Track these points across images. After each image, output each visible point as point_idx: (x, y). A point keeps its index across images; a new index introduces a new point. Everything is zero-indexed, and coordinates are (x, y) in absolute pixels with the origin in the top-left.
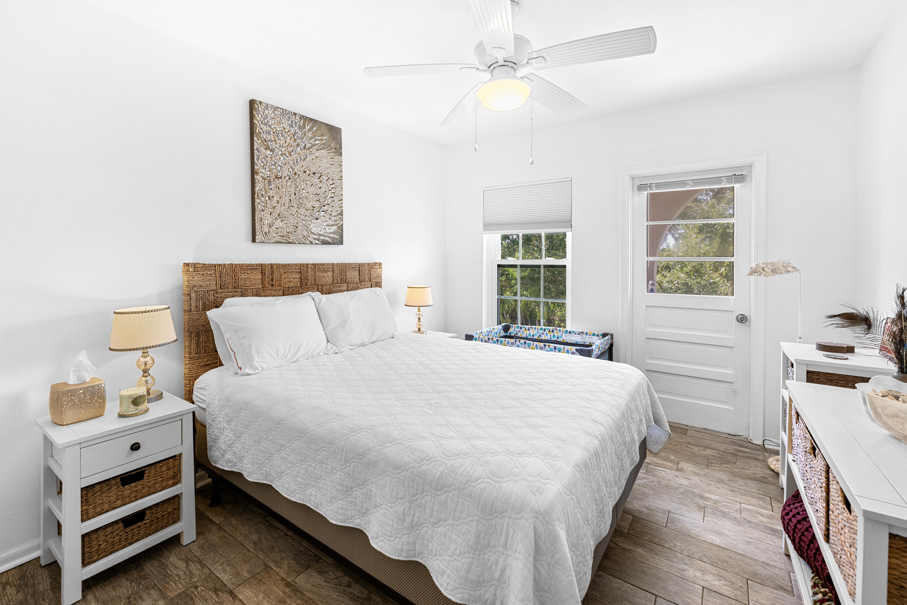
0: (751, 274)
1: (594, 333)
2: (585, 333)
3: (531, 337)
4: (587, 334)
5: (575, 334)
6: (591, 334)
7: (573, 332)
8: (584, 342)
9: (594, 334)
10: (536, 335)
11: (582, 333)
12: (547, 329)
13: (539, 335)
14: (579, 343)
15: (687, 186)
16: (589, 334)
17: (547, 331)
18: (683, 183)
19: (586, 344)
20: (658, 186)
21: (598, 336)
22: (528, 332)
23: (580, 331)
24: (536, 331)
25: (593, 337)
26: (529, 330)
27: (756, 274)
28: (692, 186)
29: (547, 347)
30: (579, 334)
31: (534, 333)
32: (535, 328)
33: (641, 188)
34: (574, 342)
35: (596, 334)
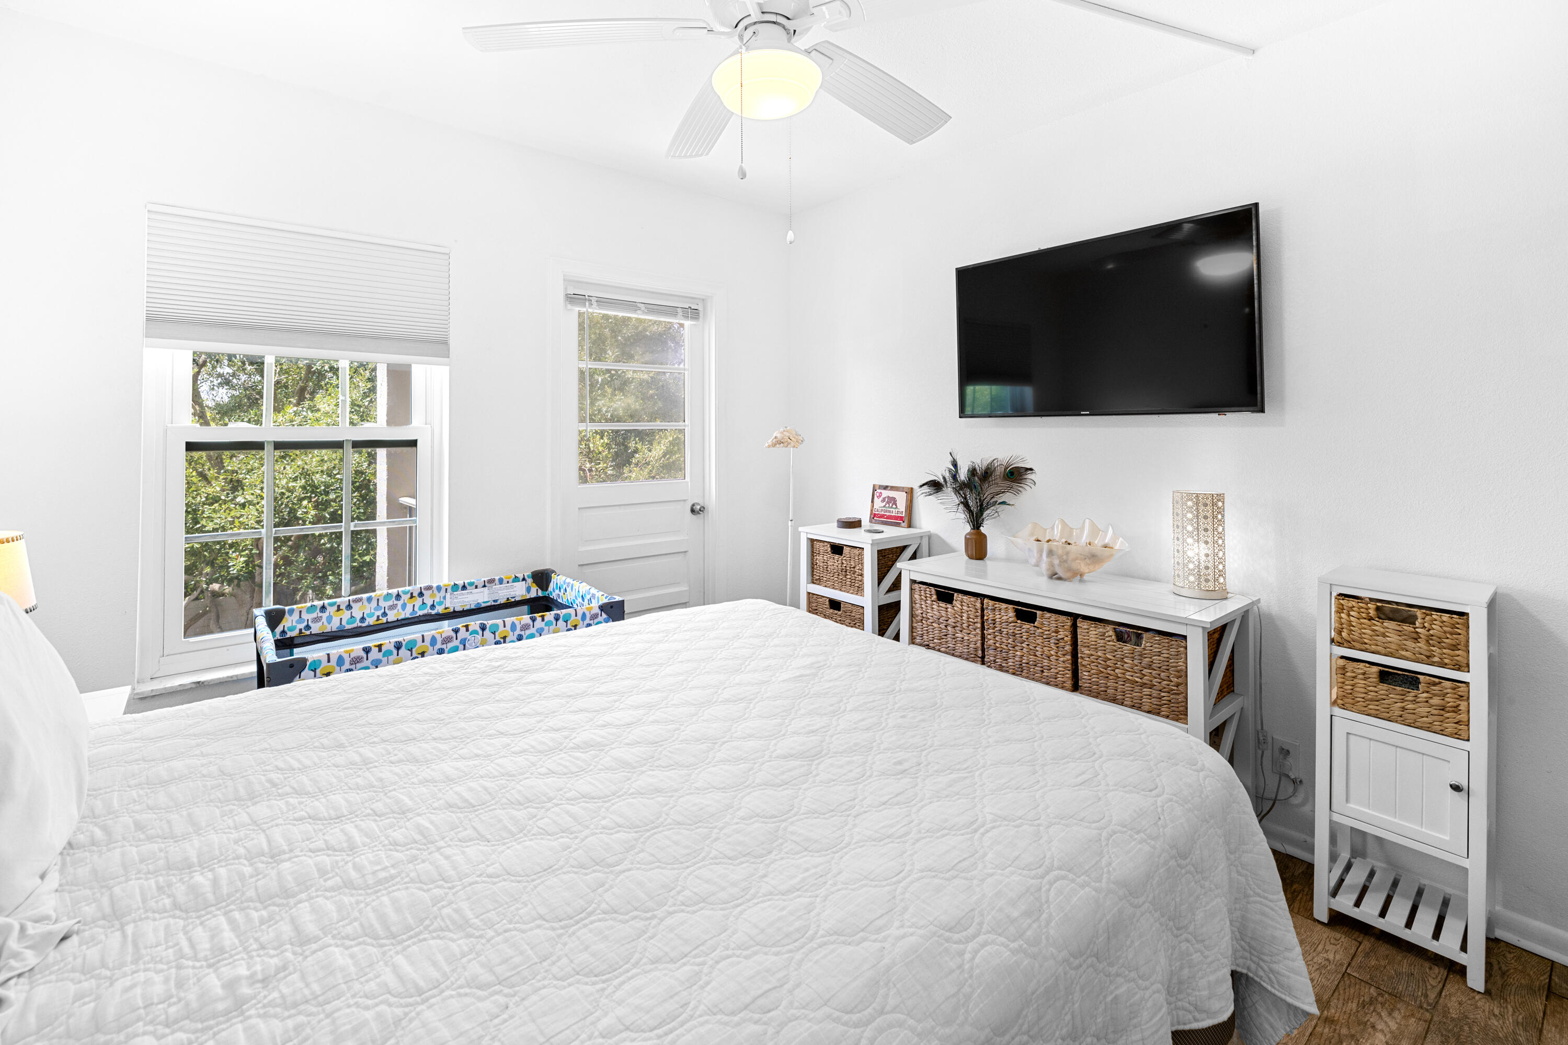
0: (774, 445)
1: (516, 577)
2: (497, 582)
3: (358, 623)
4: (501, 581)
5: (476, 587)
6: (510, 580)
7: (471, 584)
8: (495, 601)
9: (516, 579)
10: (371, 615)
11: (491, 581)
12: (405, 593)
13: (379, 613)
14: (483, 605)
15: (639, 312)
16: (505, 581)
17: (405, 598)
18: (632, 306)
19: (498, 603)
20: (602, 302)
21: (524, 579)
22: (346, 615)
23: (486, 579)
24: (374, 603)
25: (515, 584)
26: (349, 607)
27: (782, 445)
28: (644, 313)
29: (539, 619)
30: (484, 586)
31: (367, 611)
32: (369, 600)
33: (573, 299)
34: (473, 607)
35: (521, 577)
